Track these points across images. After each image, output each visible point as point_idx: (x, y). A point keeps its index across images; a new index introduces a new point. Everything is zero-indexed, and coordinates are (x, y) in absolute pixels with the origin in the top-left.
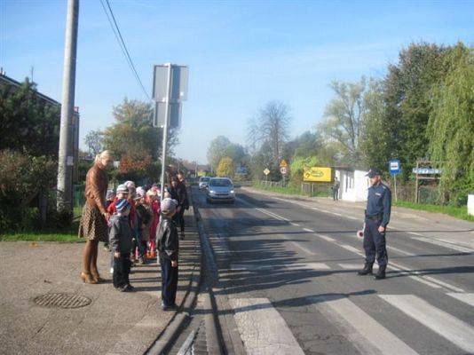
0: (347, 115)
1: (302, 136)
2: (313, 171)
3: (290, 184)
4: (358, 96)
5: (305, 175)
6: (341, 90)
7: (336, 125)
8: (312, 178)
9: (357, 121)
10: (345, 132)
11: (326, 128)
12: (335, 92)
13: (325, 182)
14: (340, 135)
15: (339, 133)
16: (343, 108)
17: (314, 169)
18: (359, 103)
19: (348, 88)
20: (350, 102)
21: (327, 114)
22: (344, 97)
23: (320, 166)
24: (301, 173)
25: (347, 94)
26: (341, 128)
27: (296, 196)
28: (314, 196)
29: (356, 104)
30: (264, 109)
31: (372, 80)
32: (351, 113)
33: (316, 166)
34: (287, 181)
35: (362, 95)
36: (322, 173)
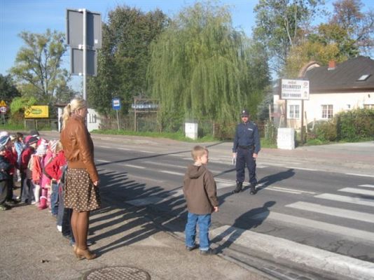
0: (36, 61)
2: (33, 109)
3: (10, 121)
4: (45, 45)
5: (25, 113)
6: (30, 39)
7: (27, 70)
8: (32, 115)
9: (44, 66)
10: (35, 75)
11: (18, 72)
12: (24, 41)
13: (44, 118)
14: (31, 77)
15: (30, 76)
16: (33, 55)
17: (33, 107)
18: (45, 51)
19: (36, 38)
20: (38, 50)
21: (18, 60)
22: (32, 45)
23: (40, 105)
24: (22, 111)
25: (34, 43)
26: (31, 72)
29: (43, 51)
31: (55, 32)
32: (39, 60)
33: (35, 105)
34: (7, 118)
35: (48, 44)
36: (40, 110)
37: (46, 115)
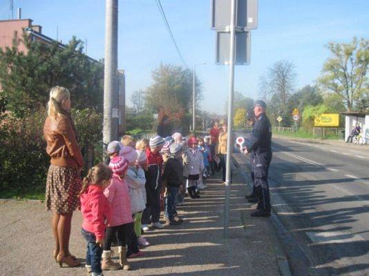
0: (342, 70)
1: (303, 90)
2: (323, 118)
3: (301, 128)
4: (351, 54)
5: (315, 121)
6: (335, 49)
7: (333, 79)
8: (322, 123)
9: (350, 75)
10: (340, 85)
11: (324, 82)
12: (331, 52)
13: (334, 127)
15: (335, 86)
16: (339, 64)
17: (323, 115)
18: (352, 60)
19: (343, 48)
20: (344, 60)
21: (325, 70)
22: (338, 55)
23: (328, 113)
24: (312, 119)
25: (341, 53)
26: (336, 81)
27: (309, 139)
28: (325, 139)
29: (349, 60)
30: (272, 68)
31: (362, 40)
32: (345, 69)
33: (325, 113)
34: (299, 126)
35: (354, 52)
36: (330, 119)
37: (337, 124)
